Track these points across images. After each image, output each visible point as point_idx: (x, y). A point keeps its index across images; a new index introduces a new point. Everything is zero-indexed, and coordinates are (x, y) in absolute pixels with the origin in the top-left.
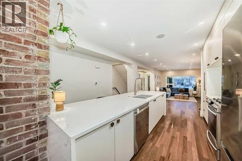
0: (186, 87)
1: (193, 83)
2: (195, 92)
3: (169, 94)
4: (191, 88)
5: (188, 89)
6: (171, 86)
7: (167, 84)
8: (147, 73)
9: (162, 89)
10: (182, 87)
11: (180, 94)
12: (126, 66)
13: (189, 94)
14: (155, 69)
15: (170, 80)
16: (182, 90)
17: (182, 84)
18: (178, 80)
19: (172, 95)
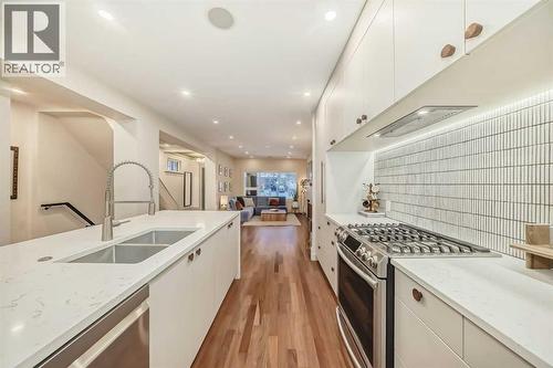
0: (281, 195)
1: (292, 186)
2: (295, 205)
3: (250, 210)
4: (289, 197)
5: (284, 198)
6: (254, 193)
7: (246, 189)
8: (199, 160)
9: (235, 200)
10: (274, 194)
11: (272, 211)
12: (112, 123)
13: (285, 209)
14: (218, 151)
15: (253, 181)
16: (274, 201)
17: (274, 189)
18: (267, 180)
19: (256, 213)
